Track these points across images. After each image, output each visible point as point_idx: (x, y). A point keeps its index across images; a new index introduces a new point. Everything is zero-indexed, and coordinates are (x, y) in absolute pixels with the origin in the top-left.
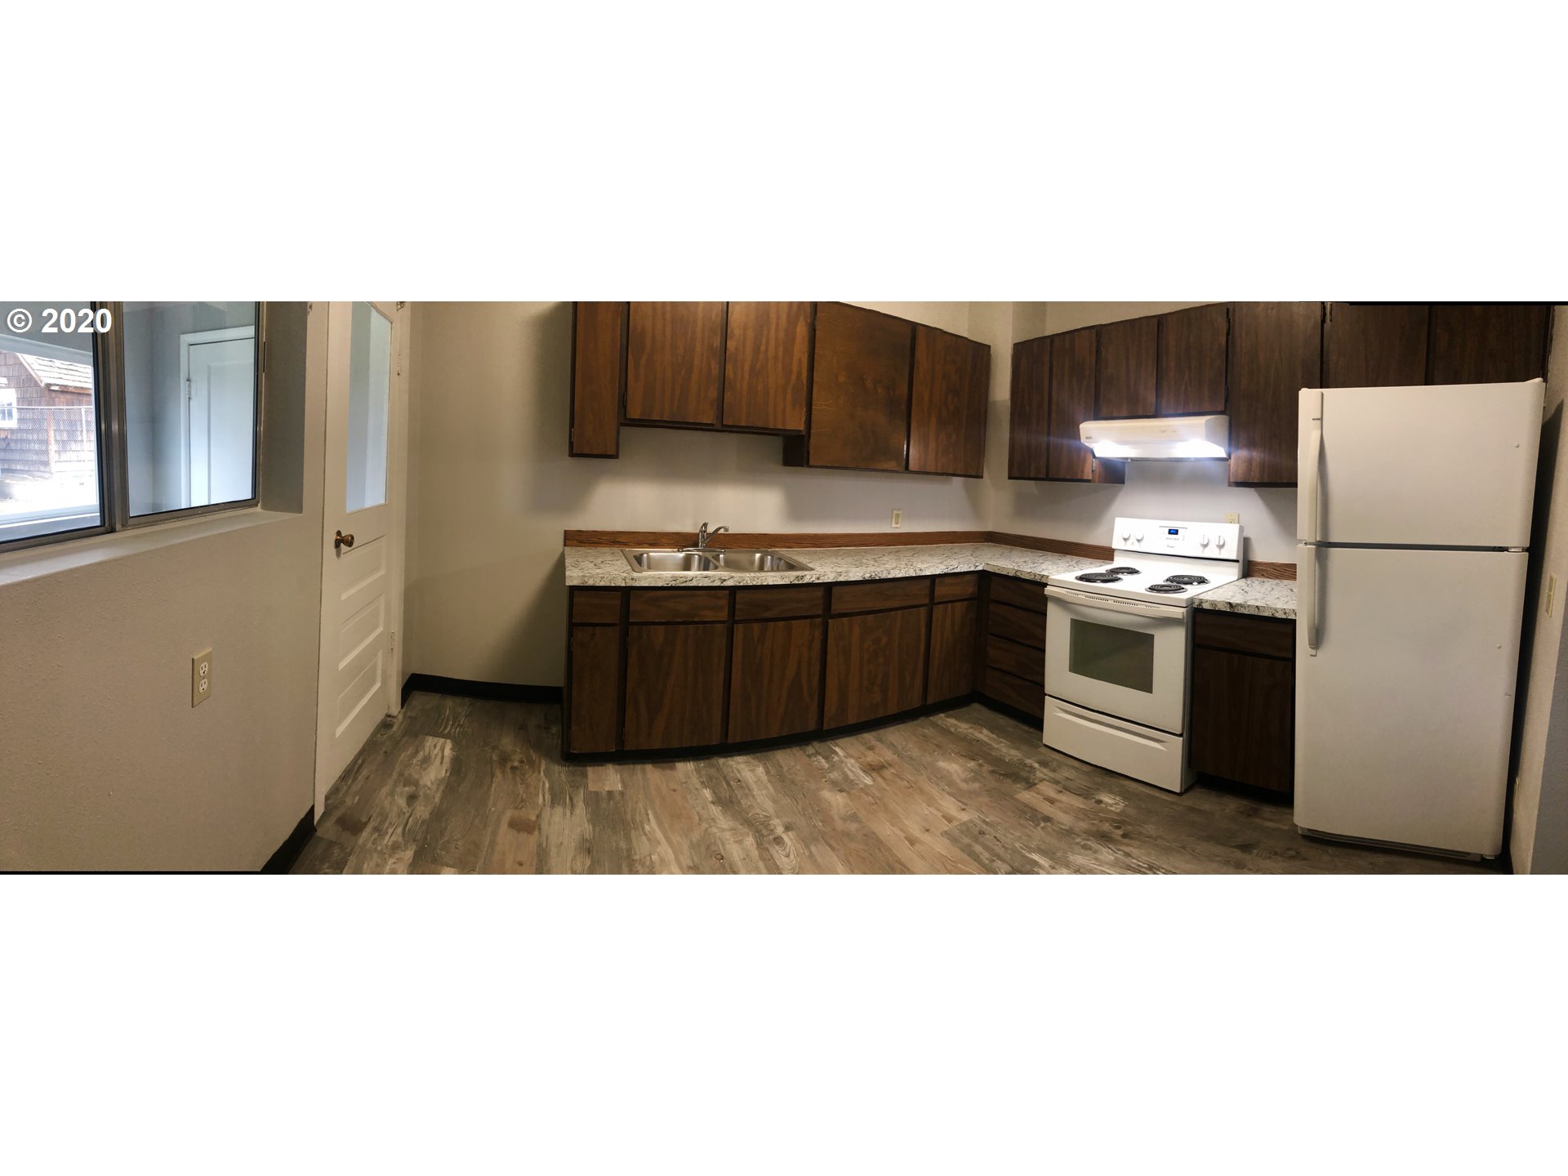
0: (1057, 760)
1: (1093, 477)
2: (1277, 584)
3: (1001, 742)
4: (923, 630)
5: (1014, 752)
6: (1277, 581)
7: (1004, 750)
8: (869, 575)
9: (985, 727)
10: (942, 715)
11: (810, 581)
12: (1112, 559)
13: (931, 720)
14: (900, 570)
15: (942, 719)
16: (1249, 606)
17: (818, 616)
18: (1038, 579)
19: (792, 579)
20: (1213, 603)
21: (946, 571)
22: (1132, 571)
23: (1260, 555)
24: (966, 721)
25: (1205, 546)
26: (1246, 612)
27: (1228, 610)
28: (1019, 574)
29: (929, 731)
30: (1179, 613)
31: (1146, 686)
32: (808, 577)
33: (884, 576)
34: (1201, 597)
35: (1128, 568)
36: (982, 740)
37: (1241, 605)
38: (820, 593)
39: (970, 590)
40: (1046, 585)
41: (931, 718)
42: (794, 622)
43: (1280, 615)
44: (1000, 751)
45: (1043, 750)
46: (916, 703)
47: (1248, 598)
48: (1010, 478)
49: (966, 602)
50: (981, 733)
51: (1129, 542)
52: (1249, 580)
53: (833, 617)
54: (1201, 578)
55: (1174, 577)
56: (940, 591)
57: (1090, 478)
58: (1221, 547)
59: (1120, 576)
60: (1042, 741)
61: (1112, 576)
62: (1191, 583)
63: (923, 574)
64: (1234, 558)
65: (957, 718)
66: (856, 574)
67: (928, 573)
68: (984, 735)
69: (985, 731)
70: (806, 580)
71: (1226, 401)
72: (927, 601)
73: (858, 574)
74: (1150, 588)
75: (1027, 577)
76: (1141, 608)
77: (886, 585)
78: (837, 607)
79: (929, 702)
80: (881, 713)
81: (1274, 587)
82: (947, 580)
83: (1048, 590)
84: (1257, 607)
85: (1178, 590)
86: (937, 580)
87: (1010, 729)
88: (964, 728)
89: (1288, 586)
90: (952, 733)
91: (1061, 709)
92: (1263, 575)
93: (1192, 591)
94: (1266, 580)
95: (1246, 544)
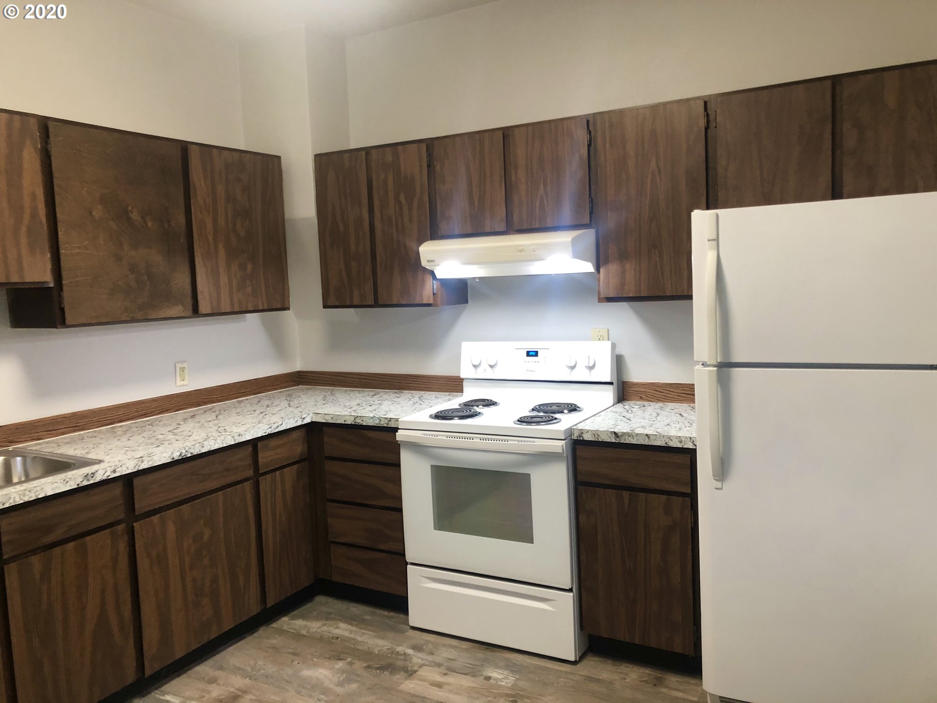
0: (432, 643)
1: (434, 300)
2: (661, 408)
3: (364, 634)
4: (251, 510)
5: (380, 642)
6: (661, 404)
7: (370, 642)
8: (178, 454)
9: (340, 620)
10: (285, 619)
11: (105, 477)
12: (461, 390)
13: (273, 628)
14: (215, 440)
15: (285, 622)
16: (637, 435)
17: (118, 523)
18: (384, 423)
19: (79, 481)
20: (596, 433)
21: (269, 431)
22: (489, 403)
23: (637, 375)
24: (317, 618)
25: (573, 368)
26: (634, 441)
27: (614, 441)
28: (359, 421)
29: (276, 641)
30: (559, 446)
31: (524, 534)
32: (101, 472)
33: (197, 450)
34: (580, 427)
35: (484, 400)
36: (342, 636)
37: (628, 435)
38: (117, 491)
39: (298, 449)
40: (396, 429)
41: (274, 625)
42: (88, 538)
43: (675, 444)
44: (367, 643)
45: (412, 633)
46: (255, 609)
47: (635, 426)
48: (325, 307)
49: (296, 466)
50: (337, 628)
51: (480, 369)
52: (627, 406)
53: (138, 518)
54: (571, 405)
55: (540, 405)
56: (265, 457)
57: (431, 302)
58: (591, 368)
59: (478, 410)
60: (408, 625)
61: (468, 411)
62: (562, 412)
63: (243, 439)
64: (608, 380)
65: (303, 617)
66: (161, 456)
67: (248, 437)
68: (342, 629)
69: (342, 625)
70: (98, 478)
71: (591, 213)
72: (250, 473)
73: (164, 455)
74: (518, 421)
75: (371, 423)
76: (513, 444)
77: (198, 462)
78: (141, 505)
79: (270, 603)
80: (214, 633)
81: (659, 411)
82: (273, 443)
83: (400, 435)
84: (647, 435)
85: (551, 420)
86: (260, 445)
87: (368, 617)
88: (315, 626)
89: (676, 410)
90: (304, 636)
91: (425, 577)
92: (641, 398)
93: (566, 421)
94: (646, 403)
95: (619, 362)
